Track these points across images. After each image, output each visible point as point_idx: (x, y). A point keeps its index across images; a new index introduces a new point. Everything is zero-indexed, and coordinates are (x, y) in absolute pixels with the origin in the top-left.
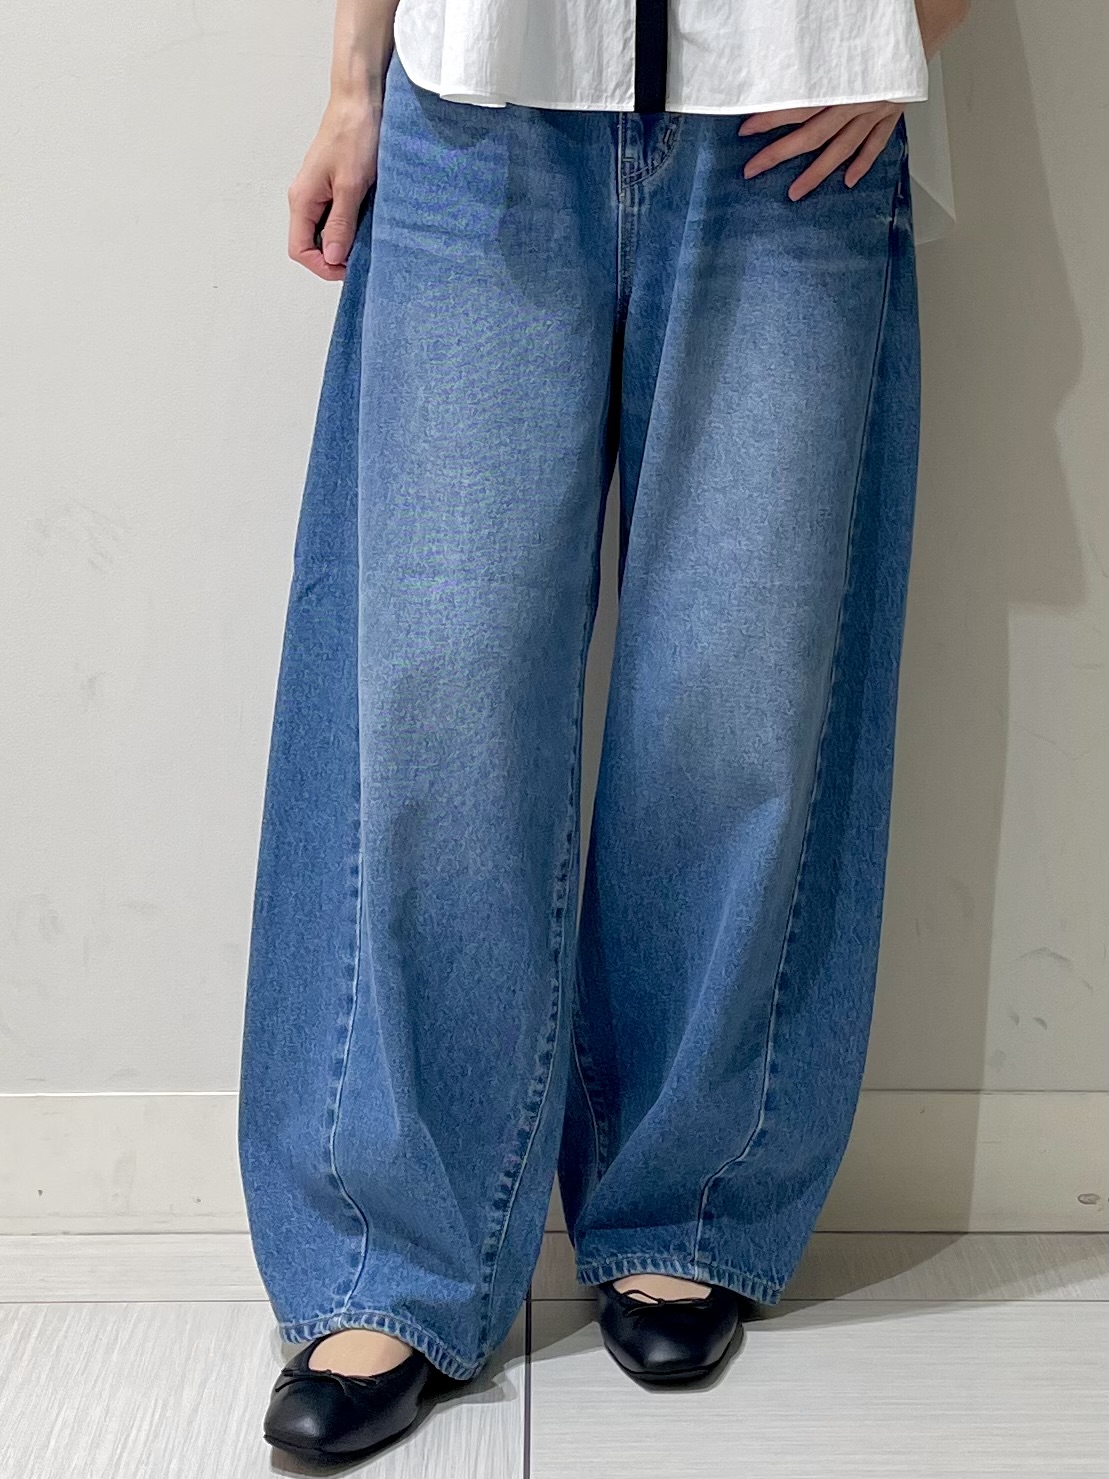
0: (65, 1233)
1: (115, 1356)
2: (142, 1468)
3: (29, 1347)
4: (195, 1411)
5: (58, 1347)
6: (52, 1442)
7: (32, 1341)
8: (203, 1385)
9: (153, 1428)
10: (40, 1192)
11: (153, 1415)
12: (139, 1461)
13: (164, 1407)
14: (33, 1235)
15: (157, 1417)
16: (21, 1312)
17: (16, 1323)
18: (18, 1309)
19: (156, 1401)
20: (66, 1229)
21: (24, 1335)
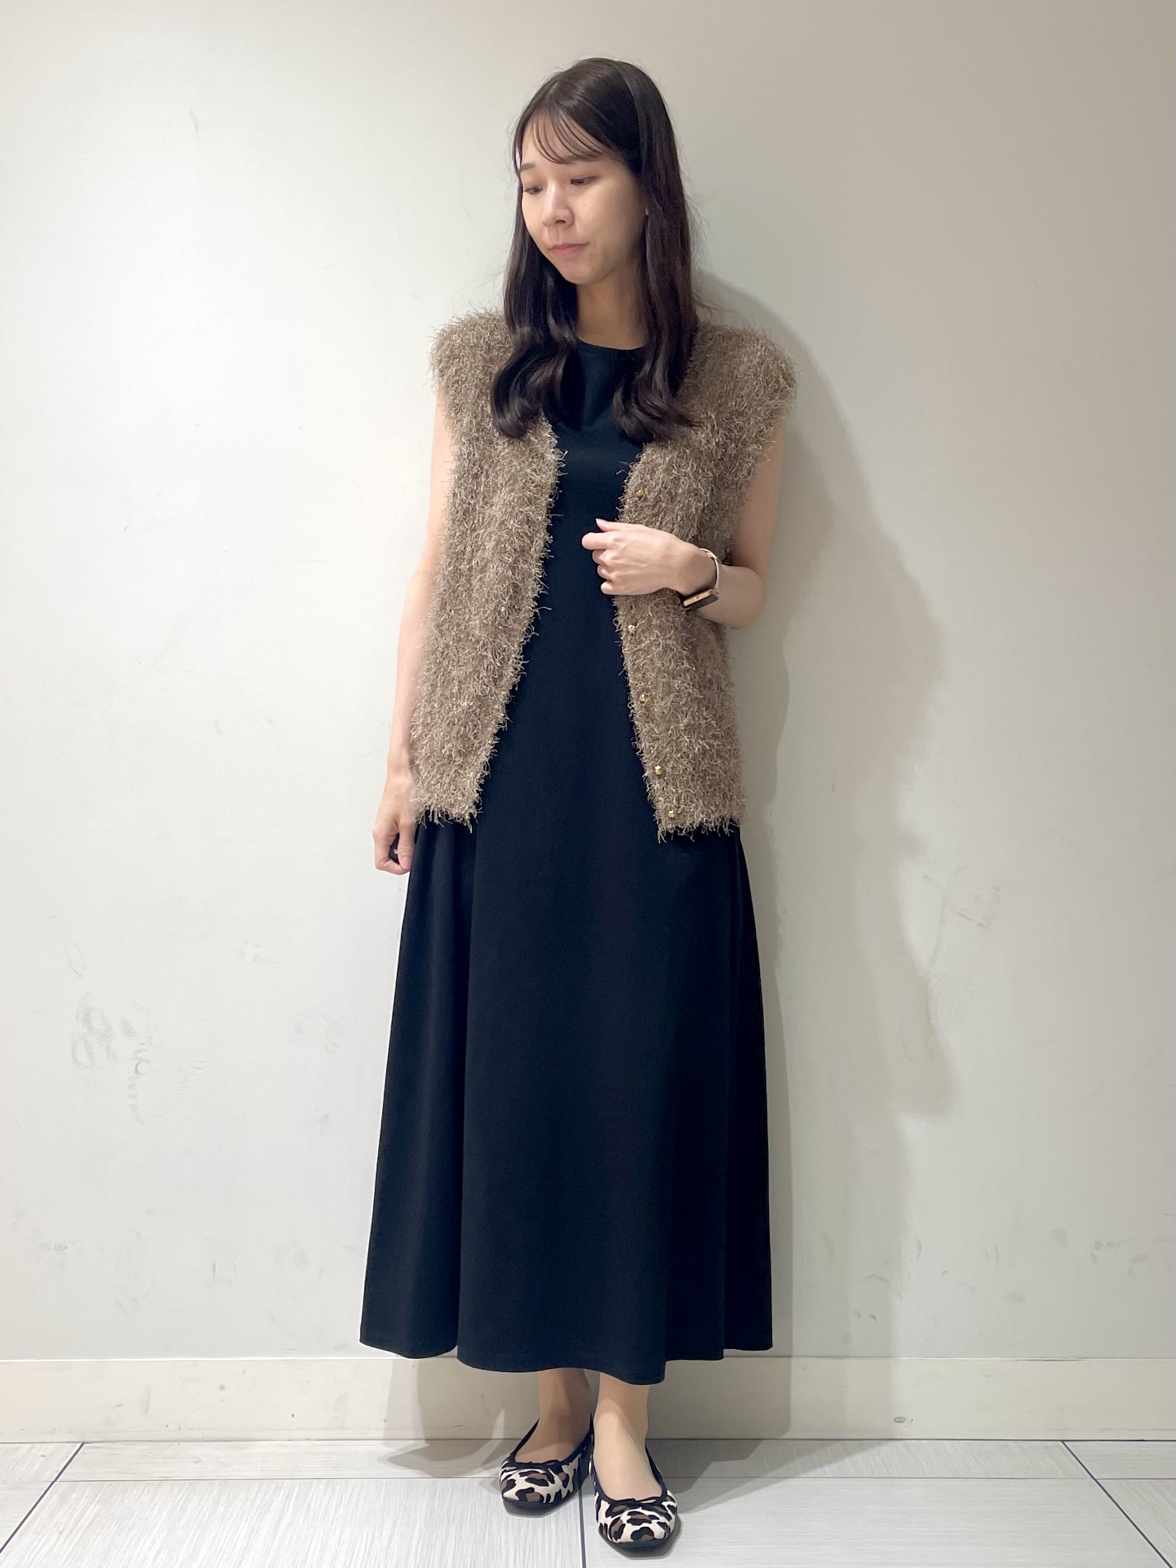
0: (308, 1440)
1: (341, 1509)
3: (292, 1504)
5: (308, 1504)
7: (293, 1501)
10: (293, 1415)
11: (366, 1543)
13: (373, 1537)
14: (289, 1440)
16: (284, 1485)
17: (283, 1491)
18: (283, 1483)
19: (368, 1534)
20: (308, 1437)
21: (287, 1497)
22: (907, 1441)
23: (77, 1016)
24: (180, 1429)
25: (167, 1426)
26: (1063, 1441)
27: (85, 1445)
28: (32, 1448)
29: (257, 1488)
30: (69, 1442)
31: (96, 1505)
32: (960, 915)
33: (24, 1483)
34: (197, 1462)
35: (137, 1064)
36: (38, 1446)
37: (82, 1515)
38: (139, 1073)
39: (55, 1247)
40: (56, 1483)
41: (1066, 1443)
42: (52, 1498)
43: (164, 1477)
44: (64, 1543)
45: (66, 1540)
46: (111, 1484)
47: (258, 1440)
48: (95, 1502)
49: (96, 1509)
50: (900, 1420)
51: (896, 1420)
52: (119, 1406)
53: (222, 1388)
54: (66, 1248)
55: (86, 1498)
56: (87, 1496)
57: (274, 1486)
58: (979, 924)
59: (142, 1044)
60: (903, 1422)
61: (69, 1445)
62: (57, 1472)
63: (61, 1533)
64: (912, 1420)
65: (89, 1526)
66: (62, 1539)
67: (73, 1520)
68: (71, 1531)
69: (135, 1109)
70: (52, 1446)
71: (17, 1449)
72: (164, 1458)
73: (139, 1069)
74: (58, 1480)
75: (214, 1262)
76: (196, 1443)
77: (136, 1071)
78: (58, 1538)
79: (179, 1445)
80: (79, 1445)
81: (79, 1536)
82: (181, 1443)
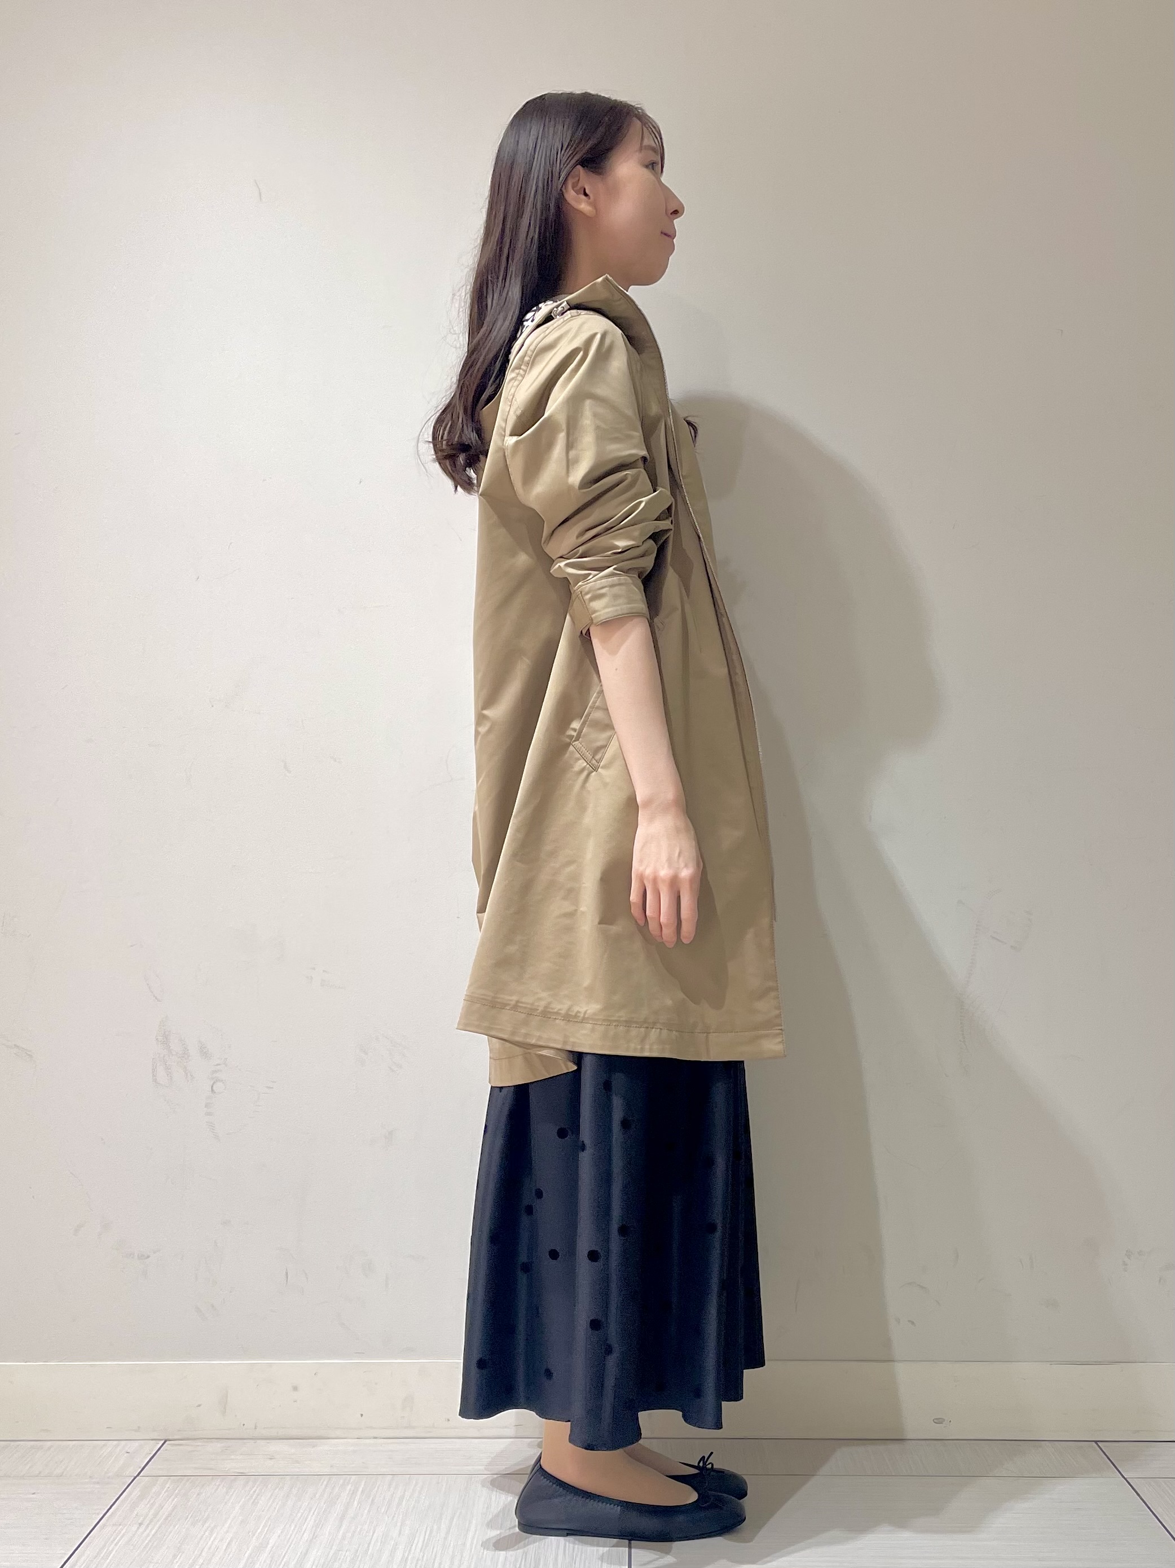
0: (375, 1438)
1: (404, 1504)
2: (420, 1562)
3: (357, 1498)
4: (448, 1533)
5: (372, 1499)
6: (371, 1548)
7: (359, 1495)
8: (452, 1518)
9: (425, 1542)
10: (362, 1415)
12: (418, 1560)
13: (432, 1531)
14: (358, 1438)
15: (427, 1535)
16: (352, 1480)
17: (349, 1487)
18: (349, 1480)
19: (427, 1527)
20: (376, 1436)
21: (353, 1493)
22: (945, 1442)
23: (157, 1039)
24: (255, 1428)
25: (244, 1425)
26: (1096, 1442)
27: (167, 1442)
28: (117, 1446)
29: (325, 1483)
30: (152, 1440)
31: (173, 1500)
32: (993, 938)
33: (109, 1478)
34: (271, 1459)
35: (213, 1084)
36: (123, 1443)
37: (161, 1507)
38: (215, 1093)
39: (138, 1254)
40: (137, 1478)
41: (1098, 1443)
42: (135, 1491)
43: (239, 1473)
44: (143, 1533)
45: (145, 1530)
46: (190, 1479)
47: (329, 1438)
48: (173, 1497)
49: (174, 1502)
50: (939, 1421)
51: (935, 1421)
52: (199, 1406)
53: (295, 1389)
54: (148, 1257)
55: (165, 1493)
56: (167, 1491)
57: (341, 1481)
58: (1012, 947)
59: (218, 1065)
60: (942, 1423)
61: (154, 1441)
62: (140, 1467)
63: (140, 1524)
64: (950, 1421)
65: (166, 1519)
66: (141, 1530)
67: (152, 1512)
68: (151, 1521)
69: (214, 1127)
70: (137, 1444)
71: (104, 1445)
72: (241, 1454)
73: (214, 1088)
74: (141, 1474)
75: (287, 1269)
76: (271, 1441)
77: (212, 1090)
78: (138, 1528)
79: (254, 1443)
80: (163, 1442)
81: (158, 1526)
82: (258, 1441)
